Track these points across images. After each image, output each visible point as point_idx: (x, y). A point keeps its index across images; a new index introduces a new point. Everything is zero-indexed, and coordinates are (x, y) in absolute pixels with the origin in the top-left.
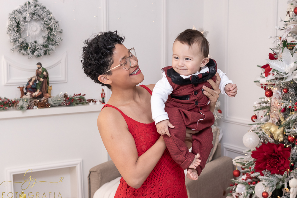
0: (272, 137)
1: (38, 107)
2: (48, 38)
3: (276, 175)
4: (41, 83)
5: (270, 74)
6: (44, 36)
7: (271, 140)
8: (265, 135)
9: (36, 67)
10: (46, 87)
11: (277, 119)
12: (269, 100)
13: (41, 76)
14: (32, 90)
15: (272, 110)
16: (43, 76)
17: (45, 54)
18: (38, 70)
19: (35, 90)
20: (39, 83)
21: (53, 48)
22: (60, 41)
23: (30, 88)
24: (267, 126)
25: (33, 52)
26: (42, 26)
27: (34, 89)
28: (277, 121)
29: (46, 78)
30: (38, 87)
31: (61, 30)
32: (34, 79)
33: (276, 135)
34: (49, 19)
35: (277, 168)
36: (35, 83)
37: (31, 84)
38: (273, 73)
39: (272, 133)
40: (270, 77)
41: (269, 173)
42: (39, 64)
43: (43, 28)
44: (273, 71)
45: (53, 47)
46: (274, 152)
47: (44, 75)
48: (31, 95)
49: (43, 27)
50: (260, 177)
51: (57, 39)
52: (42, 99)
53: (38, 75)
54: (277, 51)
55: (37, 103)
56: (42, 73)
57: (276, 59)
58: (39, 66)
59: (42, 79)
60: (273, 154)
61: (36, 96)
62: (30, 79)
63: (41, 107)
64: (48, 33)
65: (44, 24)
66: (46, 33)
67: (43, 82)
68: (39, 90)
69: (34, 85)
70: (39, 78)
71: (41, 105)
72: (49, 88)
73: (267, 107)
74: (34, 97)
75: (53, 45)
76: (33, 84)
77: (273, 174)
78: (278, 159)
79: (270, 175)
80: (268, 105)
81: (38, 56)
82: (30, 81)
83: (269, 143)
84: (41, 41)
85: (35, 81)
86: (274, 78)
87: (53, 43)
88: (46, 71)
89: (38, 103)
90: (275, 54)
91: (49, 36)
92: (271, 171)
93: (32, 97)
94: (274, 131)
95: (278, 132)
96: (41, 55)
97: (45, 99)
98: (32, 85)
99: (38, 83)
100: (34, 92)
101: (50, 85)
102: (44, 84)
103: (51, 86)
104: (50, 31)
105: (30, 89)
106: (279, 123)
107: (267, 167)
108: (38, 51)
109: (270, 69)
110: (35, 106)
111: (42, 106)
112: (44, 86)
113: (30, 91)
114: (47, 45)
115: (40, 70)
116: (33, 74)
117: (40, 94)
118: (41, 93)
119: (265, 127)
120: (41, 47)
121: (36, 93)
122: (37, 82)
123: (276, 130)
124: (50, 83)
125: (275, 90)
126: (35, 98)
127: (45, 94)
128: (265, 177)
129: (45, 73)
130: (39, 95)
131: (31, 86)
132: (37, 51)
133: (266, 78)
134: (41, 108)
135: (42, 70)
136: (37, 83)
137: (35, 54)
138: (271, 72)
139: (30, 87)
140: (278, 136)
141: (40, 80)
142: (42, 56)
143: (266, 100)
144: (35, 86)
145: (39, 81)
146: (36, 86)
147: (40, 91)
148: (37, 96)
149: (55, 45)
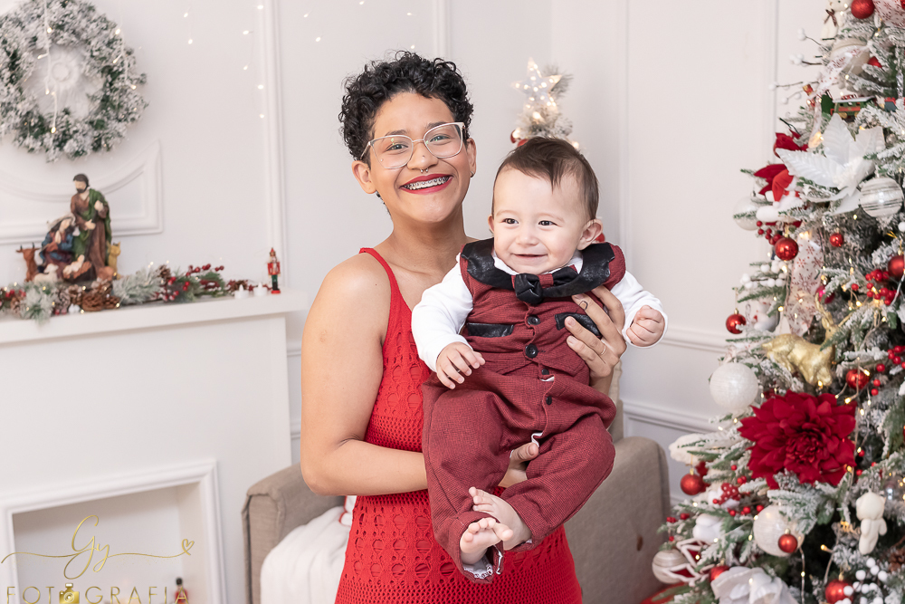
0: (797, 373)
1: (81, 307)
2: (103, 100)
3: (818, 485)
4: (88, 235)
5: (787, 193)
6: (91, 94)
7: (796, 386)
8: (780, 370)
9: (72, 188)
10: (103, 247)
11: (807, 322)
12: (785, 269)
13: (86, 213)
14: (60, 258)
15: (792, 298)
16: (93, 215)
17: (97, 146)
18: (76, 197)
19: (69, 256)
20: (82, 237)
21: (121, 131)
22: (142, 107)
23: (55, 251)
24: (780, 345)
25: (60, 143)
26: (84, 64)
27: (66, 255)
28: (805, 328)
29: (103, 219)
30: (79, 247)
31: (142, 75)
32: (65, 225)
33: (811, 370)
34: (106, 42)
35: (816, 466)
36: (69, 237)
37: (58, 238)
38: (799, 189)
40: (789, 202)
41: (795, 480)
42: (82, 178)
43: (90, 70)
44: (800, 184)
45: (121, 127)
46: (807, 419)
47: (97, 211)
48: (60, 273)
49: (89, 66)
50: (771, 493)
51: (130, 101)
52: (94, 285)
53: (77, 210)
55: (80, 295)
56: (91, 206)
57: (804, 148)
58: (82, 185)
59: (90, 225)
60: (806, 425)
61: (75, 276)
62: (55, 223)
63: (92, 309)
64: (105, 85)
65: (92, 56)
66: (97, 86)
67: (93, 232)
68: (82, 258)
69: (67, 242)
70: (81, 220)
71: (93, 302)
72: (112, 251)
73: (776, 291)
74: (69, 277)
75: (120, 121)
76: (65, 240)
77: (806, 480)
78: (820, 438)
79: (797, 485)
80: (779, 283)
81: (77, 154)
82: (55, 229)
83: (789, 392)
84: (83, 110)
85: (71, 229)
86: (800, 203)
87: (121, 116)
88: (103, 200)
89: (82, 296)
90: (797, 135)
91: (108, 93)
92: (799, 475)
93: (61, 280)
94: (803, 359)
95: (813, 361)
96: (83, 151)
97: (103, 283)
98: (62, 241)
99: (79, 237)
100: (69, 262)
101: (114, 241)
102: (98, 239)
103: (117, 245)
104: (110, 79)
105: (55, 255)
106: (816, 335)
107: (786, 462)
108: (76, 140)
109: (789, 179)
110: (75, 303)
111: (94, 306)
112: (97, 244)
113: (56, 262)
114: (103, 121)
115: (84, 196)
116: (63, 211)
117: (86, 269)
118: (88, 265)
119: (774, 346)
120: (86, 126)
121: (76, 267)
122: (77, 233)
123: (809, 356)
124: (113, 234)
125: (804, 238)
126: (71, 280)
127: (100, 270)
128: (781, 492)
129: (98, 206)
130: (83, 272)
131: (59, 245)
132: (71, 141)
133: (775, 204)
134: (91, 311)
135: (89, 196)
136: (75, 238)
137: (67, 148)
138: (792, 186)
139: (56, 248)
140: (817, 371)
141: (85, 226)
142: (86, 153)
143: (775, 269)
144: (70, 245)
145: (81, 229)
146: (73, 247)
147: (85, 261)
148: (79, 274)
149: (125, 120)
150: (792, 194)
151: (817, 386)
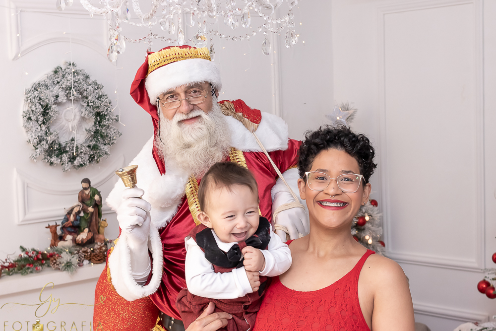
1: (90, 260)
2: (95, 132)
4: (89, 216)
6: (88, 129)
10: (97, 223)
13: (88, 202)
14: (73, 230)
16: (93, 203)
17: (91, 159)
20: (85, 217)
21: (107, 151)
22: (118, 136)
23: (70, 227)
25: (72, 159)
26: (83, 110)
31: (116, 116)
32: (76, 210)
34: (97, 97)
36: (78, 217)
37: (72, 218)
42: (86, 181)
43: (88, 114)
45: (106, 148)
47: (96, 201)
48: (74, 240)
49: (87, 112)
51: (111, 132)
52: (96, 246)
55: (89, 253)
56: (92, 198)
58: (85, 185)
59: (91, 209)
61: (84, 242)
62: (70, 209)
63: (98, 262)
64: (95, 123)
65: (88, 105)
66: (90, 124)
67: (92, 213)
68: (86, 230)
70: (85, 206)
71: (99, 258)
72: (102, 225)
74: (80, 242)
75: (105, 145)
76: (76, 220)
81: (81, 165)
82: (69, 213)
84: (81, 138)
85: (79, 212)
87: (107, 142)
88: (99, 193)
89: (91, 254)
91: (97, 128)
96: (84, 164)
97: (102, 245)
98: (74, 220)
99: (83, 217)
100: (78, 234)
101: (103, 218)
102: (95, 217)
104: (99, 119)
105: (69, 229)
108: (81, 157)
110: (86, 259)
111: (99, 260)
112: (94, 220)
114: (97, 145)
115: (87, 192)
117: (90, 237)
118: (91, 235)
120: (88, 149)
122: (82, 214)
126: (82, 244)
129: (97, 197)
130: (88, 239)
131: (72, 223)
132: (78, 158)
134: (97, 263)
135: (91, 191)
136: (81, 217)
137: (76, 163)
139: (71, 224)
141: (88, 210)
142: (86, 165)
144: (78, 222)
145: (85, 212)
146: (80, 223)
148: (86, 241)
149: (109, 144)
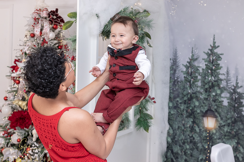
0: (20, 107)
3: (25, 128)
5: (18, 71)
7: (20, 109)
8: (17, 106)
11: (21, 97)
12: (17, 86)
15: (18, 92)
24: (16, 102)
28: (21, 99)
33: (23, 106)
35: (24, 125)
38: (20, 70)
39: (20, 105)
40: (18, 73)
41: (20, 128)
44: (21, 69)
46: (22, 116)
50: (15, 131)
54: (20, 58)
57: (21, 62)
60: (22, 117)
73: (15, 91)
77: (22, 128)
78: (25, 120)
79: (20, 129)
80: (16, 89)
83: (19, 111)
86: (21, 73)
90: (19, 60)
92: (21, 127)
94: (21, 104)
95: (23, 104)
106: (23, 99)
107: (18, 125)
109: (18, 68)
119: (15, 102)
123: (22, 103)
125: (21, 80)
128: (17, 131)
133: (15, 73)
138: (19, 69)
140: (24, 106)
143: (15, 86)
150: (19, 71)
151: (24, 109)
